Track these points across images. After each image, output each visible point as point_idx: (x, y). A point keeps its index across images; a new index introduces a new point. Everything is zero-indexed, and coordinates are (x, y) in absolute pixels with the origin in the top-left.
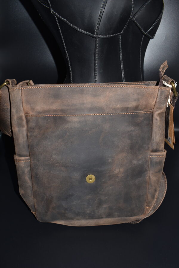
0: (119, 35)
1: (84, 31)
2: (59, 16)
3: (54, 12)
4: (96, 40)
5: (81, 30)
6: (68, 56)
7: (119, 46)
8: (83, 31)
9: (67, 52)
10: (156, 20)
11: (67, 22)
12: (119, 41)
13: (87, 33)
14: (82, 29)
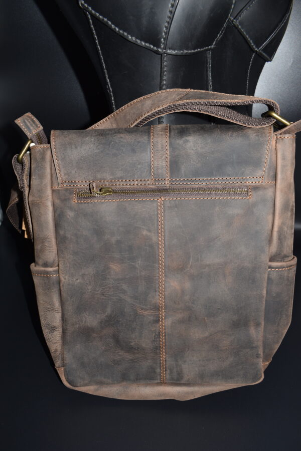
0: (208, 50)
1: (141, 40)
2: (93, 12)
3: (86, 5)
4: (164, 58)
5: (134, 39)
6: (111, 89)
7: (207, 71)
8: (139, 41)
9: (108, 81)
10: (277, 26)
11: (110, 23)
12: (207, 63)
13: (147, 44)
14: (136, 38)
